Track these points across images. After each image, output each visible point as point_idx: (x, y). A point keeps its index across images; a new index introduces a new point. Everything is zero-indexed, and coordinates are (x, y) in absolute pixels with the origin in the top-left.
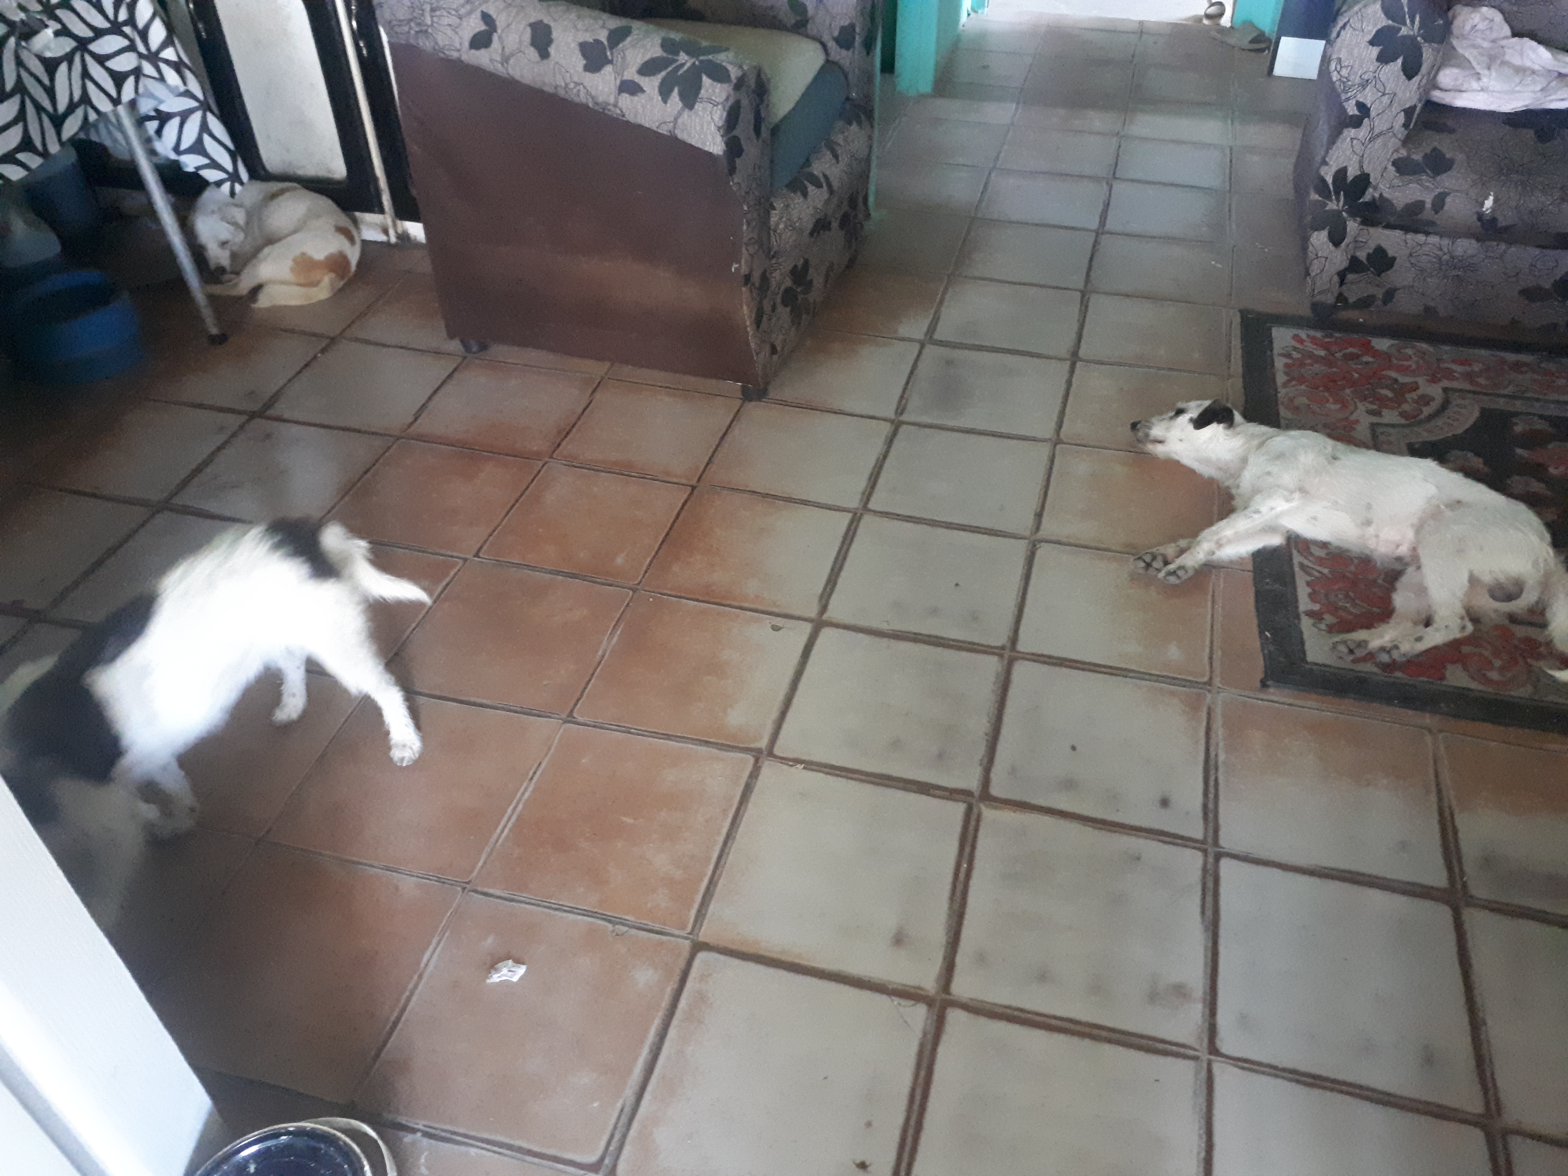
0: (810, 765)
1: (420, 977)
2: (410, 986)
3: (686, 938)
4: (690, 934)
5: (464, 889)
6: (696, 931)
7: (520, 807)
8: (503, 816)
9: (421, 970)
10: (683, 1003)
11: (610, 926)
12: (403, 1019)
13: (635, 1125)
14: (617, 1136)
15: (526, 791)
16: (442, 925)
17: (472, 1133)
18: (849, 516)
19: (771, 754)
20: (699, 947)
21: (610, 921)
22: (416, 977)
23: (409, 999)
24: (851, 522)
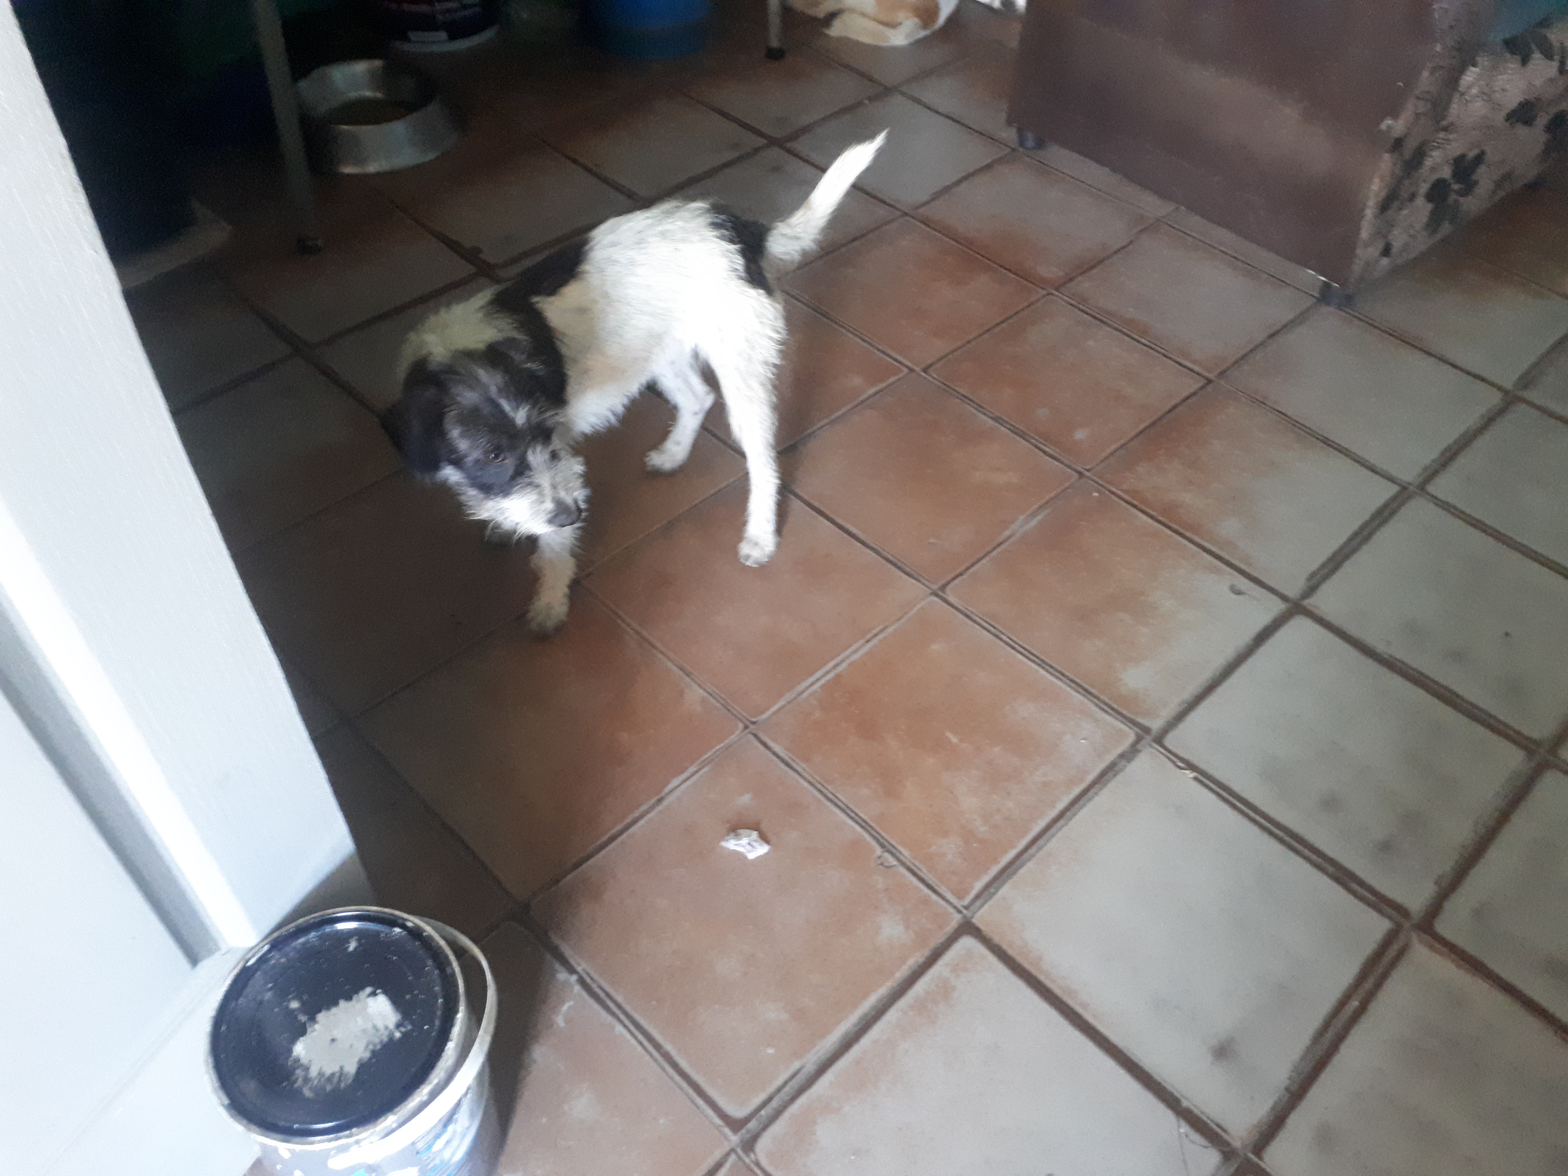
0: (1205, 778)
1: (660, 801)
2: (644, 808)
3: (959, 912)
4: (966, 908)
5: (746, 727)
6: (973, 908)
7: (844, 665)
8: (820, 668)
9: (663, 794)
10: (920, 987)
11: (879, 851)
12: (620, 839)
13: (803, 1100)
14: (774, 1103)
15: (857, 652)
16: (706, 756)
17: (628, 1008)
18: (1394, 489)
19: (1159, 740)
20: (968, 928)
21: (882, 846)
22: (653, 800)
23: (635, 822)
24: (1394, 498)
